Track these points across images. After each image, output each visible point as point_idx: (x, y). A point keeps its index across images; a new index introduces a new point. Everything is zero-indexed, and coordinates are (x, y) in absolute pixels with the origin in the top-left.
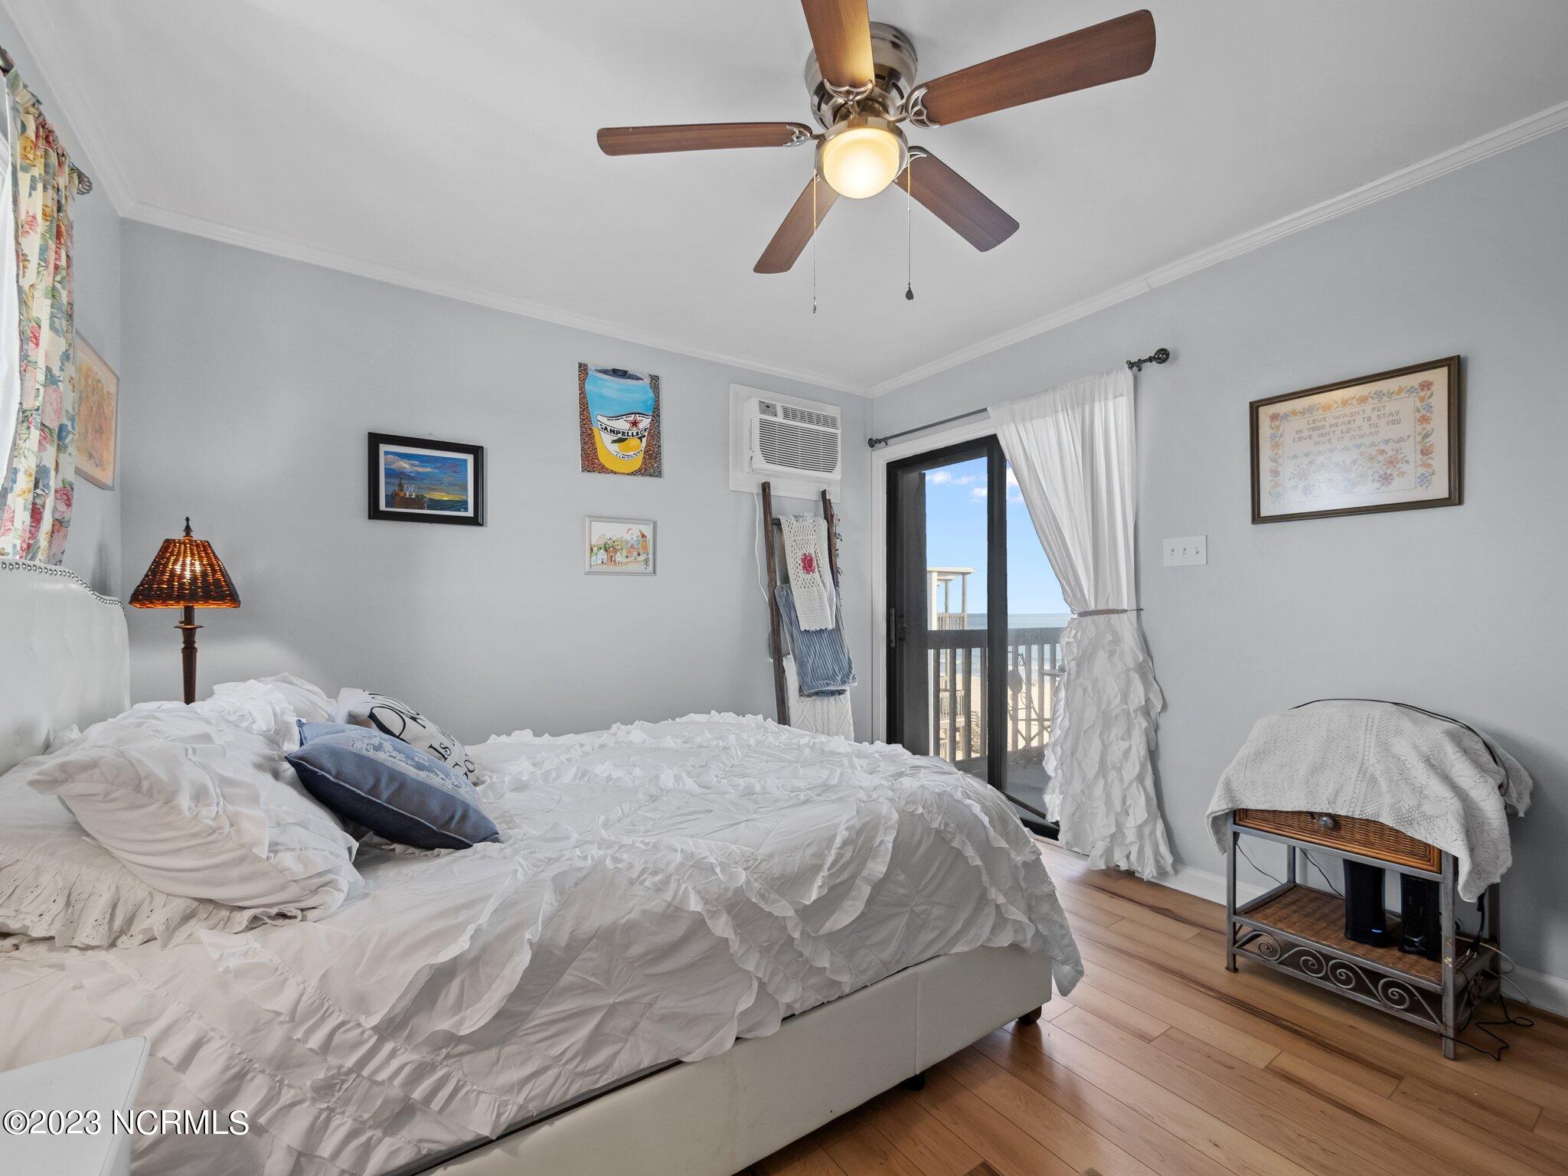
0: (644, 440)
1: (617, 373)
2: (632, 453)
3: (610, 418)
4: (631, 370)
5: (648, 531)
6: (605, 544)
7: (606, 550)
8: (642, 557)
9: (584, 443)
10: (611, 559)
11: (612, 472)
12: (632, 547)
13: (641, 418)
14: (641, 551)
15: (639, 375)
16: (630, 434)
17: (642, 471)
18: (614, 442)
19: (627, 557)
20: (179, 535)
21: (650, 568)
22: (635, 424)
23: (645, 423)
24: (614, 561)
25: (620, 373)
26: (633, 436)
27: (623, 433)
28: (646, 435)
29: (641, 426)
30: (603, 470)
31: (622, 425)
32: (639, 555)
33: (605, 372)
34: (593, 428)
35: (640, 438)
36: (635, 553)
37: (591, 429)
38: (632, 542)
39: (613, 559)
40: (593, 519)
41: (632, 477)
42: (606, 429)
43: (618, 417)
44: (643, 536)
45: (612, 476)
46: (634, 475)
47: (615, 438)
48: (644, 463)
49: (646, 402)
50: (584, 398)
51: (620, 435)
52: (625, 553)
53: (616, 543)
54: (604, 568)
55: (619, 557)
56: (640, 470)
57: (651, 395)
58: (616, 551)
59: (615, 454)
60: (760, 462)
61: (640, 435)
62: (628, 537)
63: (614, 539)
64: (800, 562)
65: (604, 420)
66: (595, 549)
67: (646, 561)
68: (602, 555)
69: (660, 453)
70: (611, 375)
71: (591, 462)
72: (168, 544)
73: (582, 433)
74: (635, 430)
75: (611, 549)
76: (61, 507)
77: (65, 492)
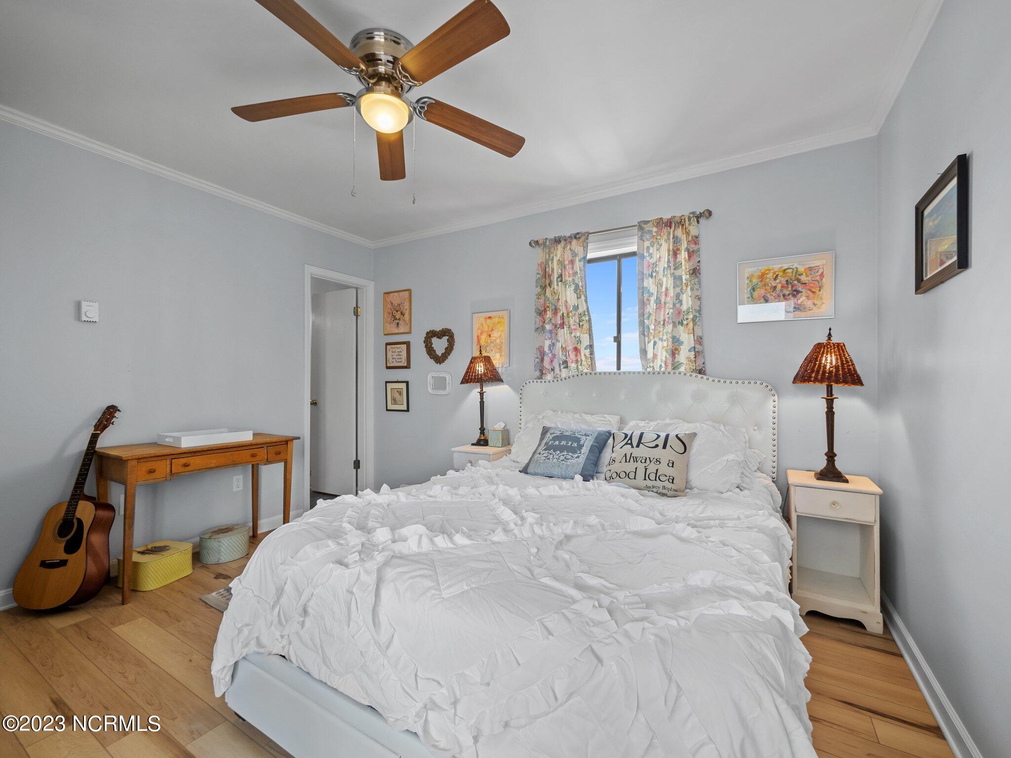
20: (824, 340)
72: (816, 346)
76: (698, 346)
77: (699, 340)
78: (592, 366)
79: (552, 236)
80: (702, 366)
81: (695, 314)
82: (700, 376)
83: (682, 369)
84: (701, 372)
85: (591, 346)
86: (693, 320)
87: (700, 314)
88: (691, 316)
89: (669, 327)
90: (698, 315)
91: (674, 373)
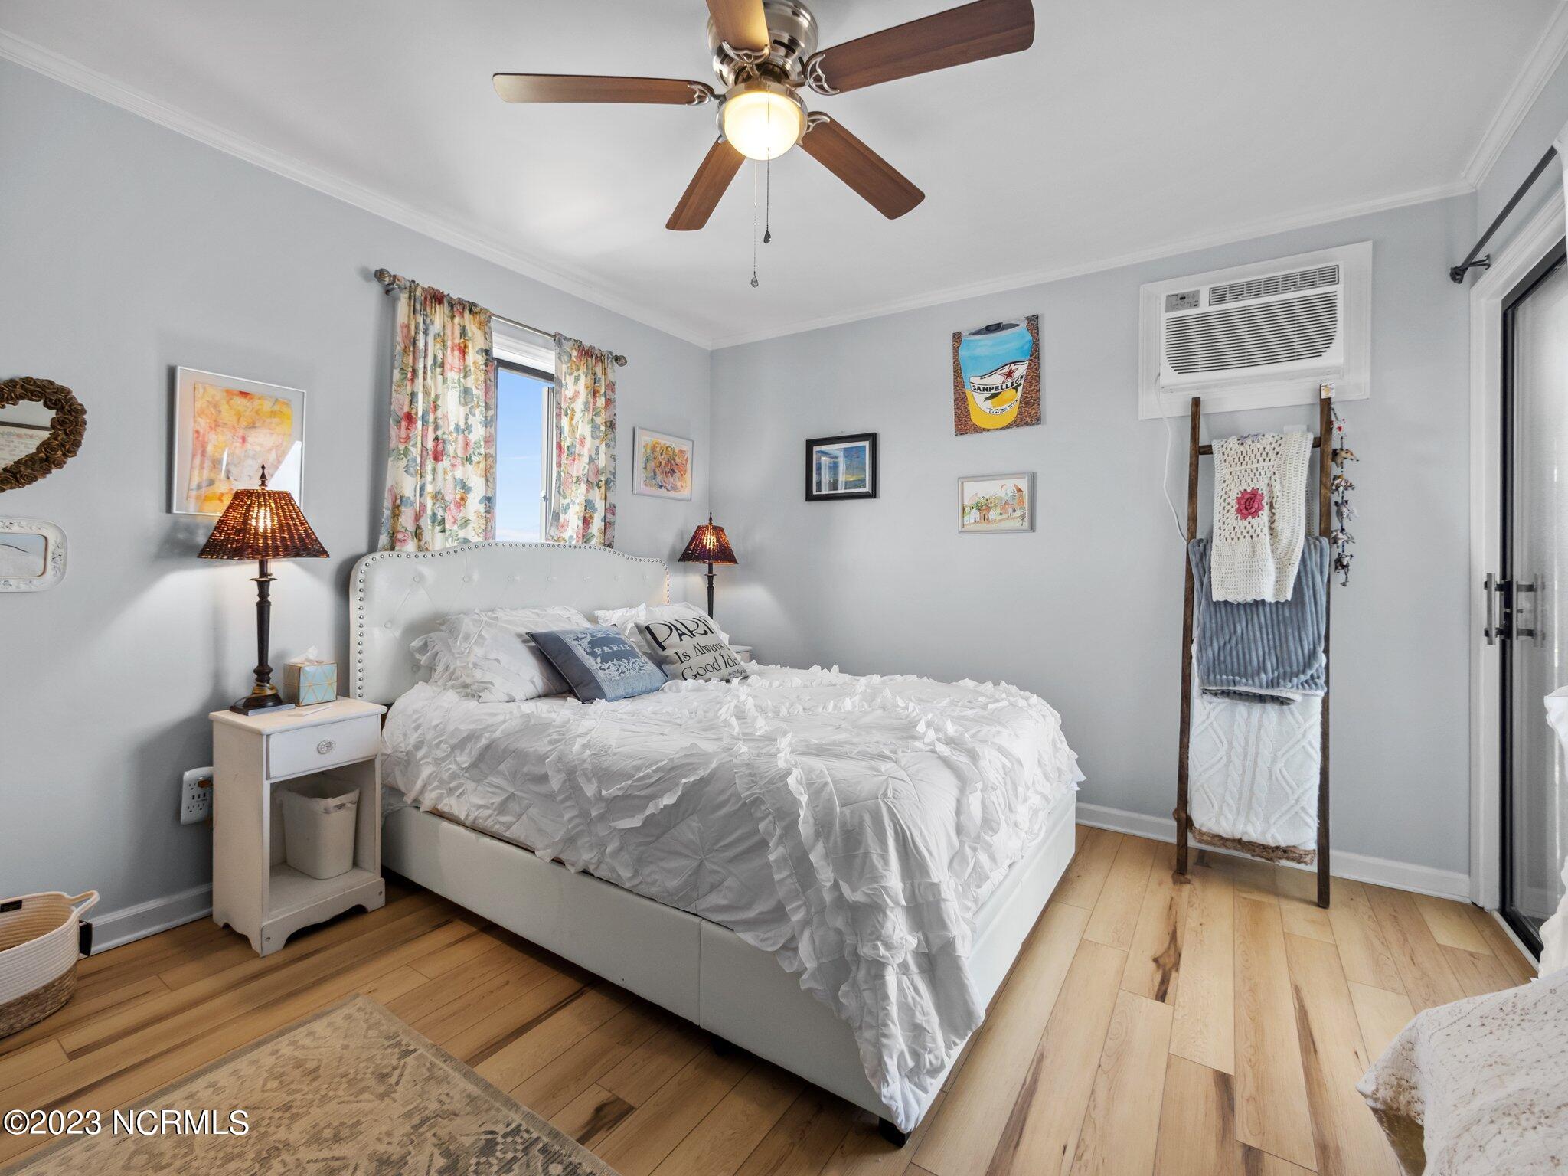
0: (1020, 389)
1: (990, 329)
2: (1006, 406)
3: (982, 377)
4: (1005, 321)
5: (1023, 484)
6: (978, 503)
7: (978, 509)
8: (1019, 513)
9: (957, 408)
10: (984, 518)
11: (985, 430)
12: (1007, 503)
13: (1016, 367)
14: (1016, 507)
15: (1014, 322)
16: (1004, 386)
17: (1018, 422)
18: (987, 399)
19: (1001, 514)
20: (706, 523)
21: (1026, 524)
22: (1009, 374)
23: (1021, 370)
24: (988, 520)
25: (994, 328)
26: (1007, 387)
27: (997, 388)
28: (1022, 382)
29: (1016, 375)
30: (976, 429)
31: (996, 380)
32: (1014, 511)
33: (978, 333)
34: (967, 392)
35: (1016, 389)
36: (1010, 510)
37: (964, 394)
38: (1006, 498)
39: (986, 516)
40: (963, 480)
41: (1009, 430)
42: (979, 388)
43: (990, 374)
44: (1019, 490)
45: (985, 435)
46: (1009, 428)
47: (988, 395)
48: (1020, 413)
49: (1022, 347)
50: (958, 365)
51: (993, 391)
52: (998, 510)
53: (989, 501)
54: (978, 527)
55: (993, 515)
56: (1015, 421)
57: (1029, 337)
58: (989, 509)
59: (988, 411)
60: (1169, 375)
61: (1015, 385)
62: (1001, 494)
63: (987, 497)
64: (1234, 503)
65: (977, 380)
66: (967, 509)
67: (1023, 517)
68: (975, 514)
69: (1039, 398)
70: (984, 334)
71: (964, 425)
72: (699, 528)
73: (956, 399)
74: (1009, 382)
75: (984, 508)
76: (609, 516)
77: (611, 510)
78: (488, 530)
79: (425, 282)
80: (611, 539)
81: (609, 476)
82: (607, 549)
83: (593, 542)
84: (610, 546)
85: (488, 500)
86: (607, 482)
87: (615, 478)
88: (603, 478)
89: (584, 486)
90: (612, 479)
91: (585, 547)
